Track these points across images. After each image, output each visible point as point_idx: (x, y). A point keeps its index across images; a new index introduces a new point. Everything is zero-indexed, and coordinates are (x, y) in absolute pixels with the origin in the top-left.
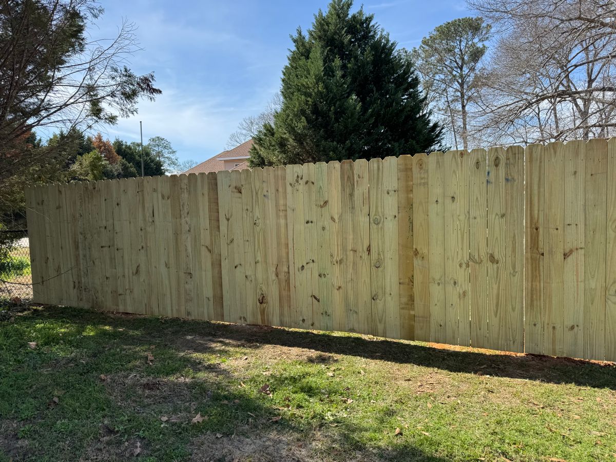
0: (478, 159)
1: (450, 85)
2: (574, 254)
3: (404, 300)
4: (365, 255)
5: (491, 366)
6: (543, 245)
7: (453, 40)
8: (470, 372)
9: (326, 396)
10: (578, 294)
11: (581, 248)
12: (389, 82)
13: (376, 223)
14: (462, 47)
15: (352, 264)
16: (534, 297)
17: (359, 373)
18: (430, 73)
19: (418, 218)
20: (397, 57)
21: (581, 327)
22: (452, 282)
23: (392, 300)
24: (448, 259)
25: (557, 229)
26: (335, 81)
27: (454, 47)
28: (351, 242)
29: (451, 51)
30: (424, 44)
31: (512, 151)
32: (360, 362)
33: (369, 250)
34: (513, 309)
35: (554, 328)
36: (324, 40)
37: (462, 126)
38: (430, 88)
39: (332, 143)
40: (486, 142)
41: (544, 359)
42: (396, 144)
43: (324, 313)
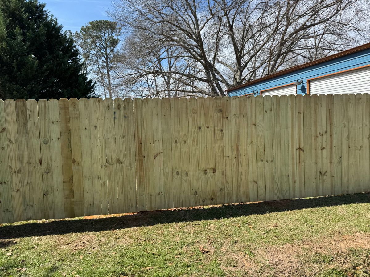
0: (108, 105)
1: (100, 58)
2: (159, 156)
3: (67, 192)
4: (38, 166)
5: (120, 223)
6: (144, 152)
7: (101, 32)
8: (107, 230)
9: (4, 271)
10: (161, 176)
11: (161, 153)
12: (59, 50)
13: (45, 143)
14: (106, 37)
15: (27, 173)
16: (141, 180)
17: (33, 248)
18: (87, 49)
19: (74, 139)
20: (63, 35)
21: (163, 193)
22: (97, 177)
23: (58, 193)
24: (94, 164)
25: (150, 143)
26: (17, 43)
27: (101, 36)
28: (26, 157)
29: (99, 38)
30: (83, 30)
31: (127, 101)
32: (34, 240)
33: (40, 162)
34: (131, 188)
35: (151, 195)
36: (7, 13)
37: (108, 83)
38: (88, 58)
39: (15, 85)
40: (122, 94)
41: (147, 213)
42: (65, 91)
43: (6, 210)
